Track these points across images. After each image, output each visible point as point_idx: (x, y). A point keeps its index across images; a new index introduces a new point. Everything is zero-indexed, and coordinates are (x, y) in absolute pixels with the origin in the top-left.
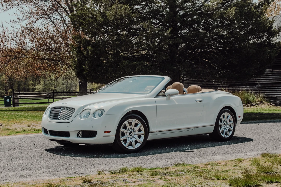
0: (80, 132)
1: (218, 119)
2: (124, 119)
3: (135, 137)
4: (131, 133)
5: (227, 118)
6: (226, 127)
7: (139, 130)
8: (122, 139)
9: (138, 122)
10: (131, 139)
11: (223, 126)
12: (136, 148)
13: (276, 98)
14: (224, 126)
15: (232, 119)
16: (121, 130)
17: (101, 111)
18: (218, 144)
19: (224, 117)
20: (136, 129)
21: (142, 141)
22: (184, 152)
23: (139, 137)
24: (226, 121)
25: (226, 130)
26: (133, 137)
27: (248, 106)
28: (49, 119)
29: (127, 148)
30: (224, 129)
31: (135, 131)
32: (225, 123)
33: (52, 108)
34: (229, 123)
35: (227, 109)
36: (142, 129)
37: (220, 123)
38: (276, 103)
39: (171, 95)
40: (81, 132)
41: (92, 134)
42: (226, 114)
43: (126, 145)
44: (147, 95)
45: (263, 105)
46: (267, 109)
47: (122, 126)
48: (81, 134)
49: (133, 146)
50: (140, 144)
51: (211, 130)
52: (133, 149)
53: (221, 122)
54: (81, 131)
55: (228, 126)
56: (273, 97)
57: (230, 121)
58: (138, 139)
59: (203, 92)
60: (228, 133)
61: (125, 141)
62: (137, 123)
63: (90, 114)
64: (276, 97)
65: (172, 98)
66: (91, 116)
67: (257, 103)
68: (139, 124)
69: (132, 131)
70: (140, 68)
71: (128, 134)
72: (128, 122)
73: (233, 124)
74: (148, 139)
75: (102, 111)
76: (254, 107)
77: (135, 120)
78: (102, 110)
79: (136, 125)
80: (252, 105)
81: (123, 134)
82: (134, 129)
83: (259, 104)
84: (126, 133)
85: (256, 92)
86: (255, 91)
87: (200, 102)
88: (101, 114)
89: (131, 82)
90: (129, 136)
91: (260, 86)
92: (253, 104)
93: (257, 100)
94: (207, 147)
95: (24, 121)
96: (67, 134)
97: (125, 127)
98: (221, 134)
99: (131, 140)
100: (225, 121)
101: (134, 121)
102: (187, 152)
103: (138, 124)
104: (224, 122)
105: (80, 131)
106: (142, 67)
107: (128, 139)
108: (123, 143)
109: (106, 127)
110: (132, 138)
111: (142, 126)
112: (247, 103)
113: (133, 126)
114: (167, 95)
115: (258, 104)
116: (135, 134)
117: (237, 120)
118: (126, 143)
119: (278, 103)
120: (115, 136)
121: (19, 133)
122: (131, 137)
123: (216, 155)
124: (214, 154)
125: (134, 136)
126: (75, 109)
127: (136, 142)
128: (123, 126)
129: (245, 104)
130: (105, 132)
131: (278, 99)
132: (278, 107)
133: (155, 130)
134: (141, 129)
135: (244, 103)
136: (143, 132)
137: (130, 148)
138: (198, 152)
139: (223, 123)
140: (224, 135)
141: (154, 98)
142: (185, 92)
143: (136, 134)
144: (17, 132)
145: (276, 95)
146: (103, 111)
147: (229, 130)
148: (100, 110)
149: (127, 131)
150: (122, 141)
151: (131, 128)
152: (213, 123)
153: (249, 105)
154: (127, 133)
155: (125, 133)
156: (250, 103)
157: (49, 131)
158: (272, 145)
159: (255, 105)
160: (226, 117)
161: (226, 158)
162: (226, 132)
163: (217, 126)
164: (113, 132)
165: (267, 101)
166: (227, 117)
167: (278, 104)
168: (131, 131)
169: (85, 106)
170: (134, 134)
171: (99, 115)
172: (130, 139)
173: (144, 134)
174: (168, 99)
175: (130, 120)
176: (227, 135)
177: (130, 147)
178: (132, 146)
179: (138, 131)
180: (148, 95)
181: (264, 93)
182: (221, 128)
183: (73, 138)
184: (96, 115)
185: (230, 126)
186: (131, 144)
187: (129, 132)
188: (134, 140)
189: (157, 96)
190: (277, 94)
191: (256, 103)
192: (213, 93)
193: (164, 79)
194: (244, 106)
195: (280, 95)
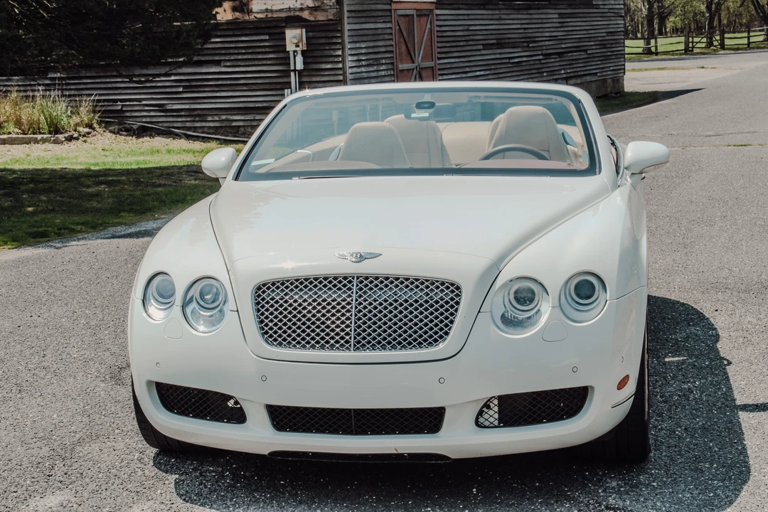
0: (491, 405)
13: (122, 111)
27: (56, 142)
38: (127, 126)
40: (496, 401)
45: (99, 136)
48: (496, 413)
54: (495, 397)
56: (113, 108)
64: (119, 108)
67: (80, 129)
76: (77, 144)
78: (587, 278)
80: (70, 139)
83: (89, 133)
92: (70, 134)
105: (491, 399)
112: (50, 133)
115: (86, 135)
119: (135, 127)
126: (458, 286)
129: (45, 136)
131: (128, 114)
135: (40, 133)
145: (119, 103)
153: (61, 137)
156: (62, 133)
159: (77, 139)
165: (100, 123)
167: (134, 131)
181: (92, 95)
183: (459, 438)
190: (122, 100)
191: (79, 132)
194: (44, 141)
195: (135, 103)
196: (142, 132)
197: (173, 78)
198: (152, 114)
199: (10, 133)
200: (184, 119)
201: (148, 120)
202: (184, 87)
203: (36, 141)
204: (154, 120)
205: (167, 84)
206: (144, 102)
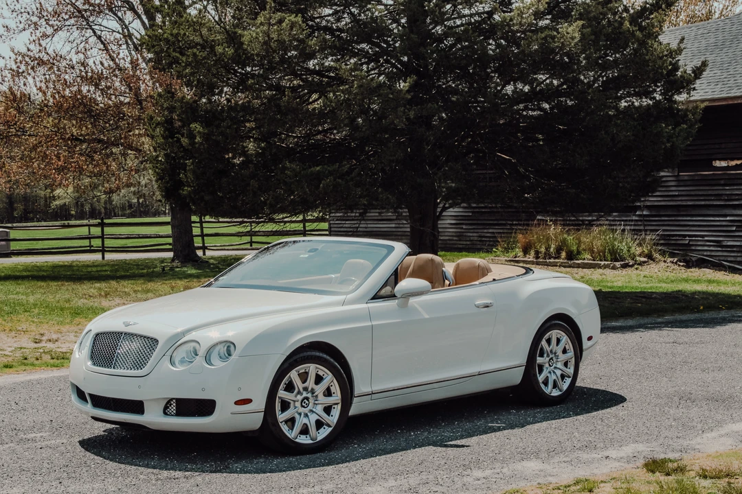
0: (172, 403)
1: (535, 349)
2: (286, 365)
3: (316, 412)
4: (305, 400)
5: (557, 344)
6: (555, 368)
7: (328, 393)
8: (281, 417)
9: (323, 371)
10: (306, 415)
11: (547, 365)
12: (319, 439)
13: (688, 245)
14: (550, 365)
15: (570, 347)
16: (281, 393)
17: (226, 348)
18: (534, 417)
19: (549, 341)
20: (320, 389)
21: (335, 421)
22: (444, 449)
23: (328, 410)
24: (554, 351)
25: (554, 377)
26: (311, 411)
27: (614, 268)
28: (89, 363)
29: (297, 440)
30: (549, 375)
31: (317, 396)
32: (552, 359)
33: (97, 335)
34: (562, 357)
35: (557, 322)
36: (336, 389)
37: (539, 360)
38: (688, 258)
39: (410, 296)
40: (174, 401)
41: (205, 407)
42: (554, 334)
43: (292, 434)
44: (348, 296)
45: (653, 265)
46: (665, 278)
47: (282, 385)
48: (174, 408)
49: (310, 436)
50: (331, 429)
51: (516, 377)
52: (312, 442)
53: (541, 355)
54: (174, 399)
55: (560, 365)
56: (681, 242)
57: (565, 351)
58: (324, 415)
59: (494, 280)
60: (560, 383)
61: (291, 422)
62: (321, 373)
63: (197, 355)
64: (687, 242)
65: (413, 301)
66: (199, 360)
67: (638, 258)
68: (326, 375)
69: (309, 395)
70: (330, 181)
71: (298, 404)
72: (297, 374)
73: (573, 359)
74: (350, 414)
75: (228, 347)
76: (629, 271)
77: (317, 368)
78: (228, 344)
79: (319, 379)
80: (625, 266)
81: (285, 406)
82: (313, 391)
83: (645, 262)
84: (292, 402)
85: (637, 228)
86: (635, 225)
87: (488, 307)
88: (227, 355)
89: (307, 256)
90: (302, 410)
91: (645, 213)
92: (627, 261)
93: (639, 250)
94: (504, 429)
95: (24, 326)
96: (137, 407)
97: (290, 387)
98: (543, 386)
99: (305, 421)
100: (551, 351)
101: (312, 369)
102: (452, 446)
103: (324, 377)
104: (551, 356)
105: (172, 399)
106: (335, 180)
107: (297, 416)
108: (285, 428)
109: (240, 389)
110: (309, 414)
111: (335, 381)
112: (611, 261)
113: (310, 382)
114: (402, 294)
115: (641, 264)
116: (316, 402)
117: (584, 347)
118: (292, 428)
119: (694, 259)
120: (265, 412)
121: (10, 368)
122: (306, 410)
123: (529, 459)
124: (524, 455)
125: (314, 410)
126: (157, 341)
127: (319, 424)
128: (285, 384)
129: (606, 263)
130: (237, 403)
131: (693, 248)
132: (693, 270)
133: (368, 390)
134: (333, 389)
135: (605, 260)
136: (337, 397)
137: (303, 440)
138: (481, 446)
139: (548, 359)
140: (549, 390)
141: (365, 306)
142: (446, 281)
143: (319, 402)
144: (6, 366)
145: (687, 238)
146: (232, 346)
147: (563, 377)
148: (224, 344)
149: (296, 396)
150: (281, 422)
151: (306, 389)
152: (522, 359)
153: (618, 264)
154: (294, 401)
155: (289, 403)
156: (618, 262)
157: (91, 395)
158: (675, 420)
159: (632, 266)
160: (554, 341)
161: (554, 470)
162: (555, 381)
163: (531, 367)
164: (259, 403)
165: (663, 253)
166: (558, 341)
167: (693, 261)
168: (305, 394)
169: (184, 333)
170: (314, 404)
171: (221, 357)
172: (302, 416)
173: (340, 401)
174: (404, 306)
175: (302, 368)
176: (559, 388)
177: (303, 437)
178: (308, 436)
179: (325, 395)
180: (350, 296)
181: (657, 230)
182: (541, 371)
183: (153, 418)
184: (215, 359)
185: (566, 364)
186: (305, 431)
187: (300, 398)
188: (313, 418)
189: (373, 298)
190: (689, 236)
191: (636, 261)
192: (520, 280)
193: (391, 249)
194: (605, 267)
195: (699, 239)
196: (701, 263)
197: (728, 218)
198: (712, 248)
199: (584, 259)
200: (736, 255)
201: (709, 253)
202: (737, 226)
203: (599, 267)
204: (713, 254)
205: (724, 223)
206: (706, 238)
